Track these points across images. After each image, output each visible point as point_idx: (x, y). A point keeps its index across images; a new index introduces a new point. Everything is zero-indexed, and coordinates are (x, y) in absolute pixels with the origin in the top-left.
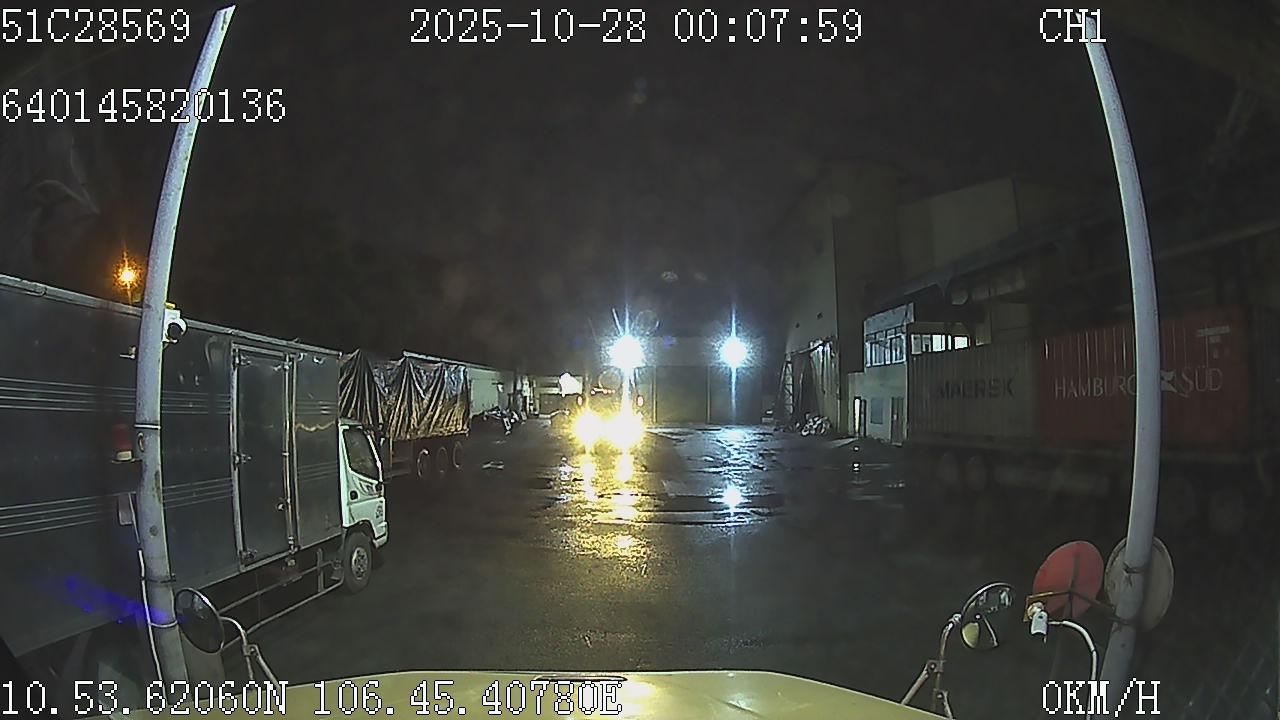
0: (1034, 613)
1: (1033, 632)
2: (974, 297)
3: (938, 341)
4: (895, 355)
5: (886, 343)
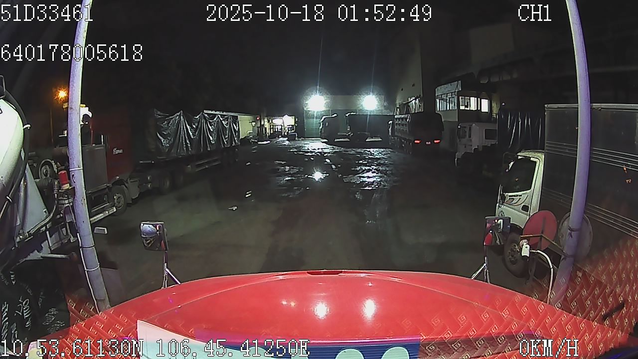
0: (523, 245)
1: (523, 255)
2: (492, 80)
3: (473, 100)
4: (451, 106)
5: (447, 100)
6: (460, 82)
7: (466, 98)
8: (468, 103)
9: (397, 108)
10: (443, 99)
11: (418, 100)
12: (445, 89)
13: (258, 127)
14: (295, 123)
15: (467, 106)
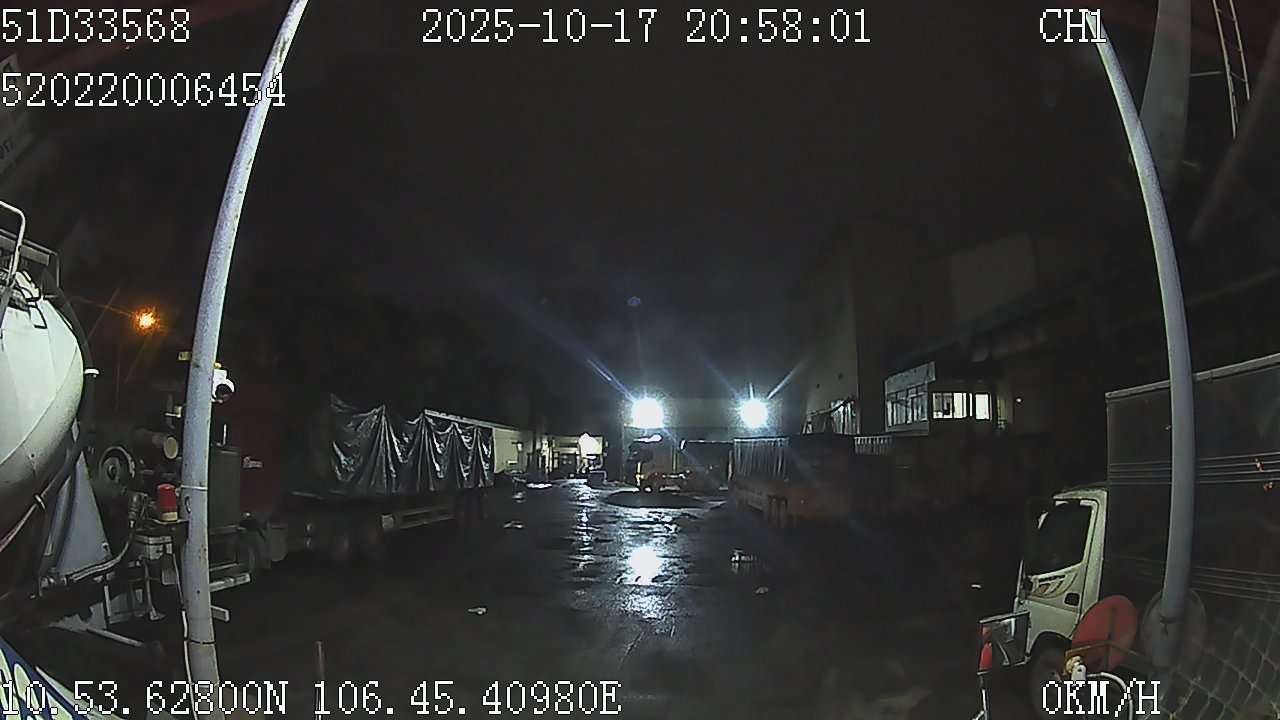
0: (1073, 666)
2: (994, 353)
3: (959, 399)
4: (916, 415)
5: (907, 402)
6: (933, 363)
7: (945, 394)
8: (948, 405)
9: (810, 423)
10: (898, 402)
11: (849, 405)
12: (903, 381)
13: (528, 454)
14: (603, 450)
15: (946, 412)
